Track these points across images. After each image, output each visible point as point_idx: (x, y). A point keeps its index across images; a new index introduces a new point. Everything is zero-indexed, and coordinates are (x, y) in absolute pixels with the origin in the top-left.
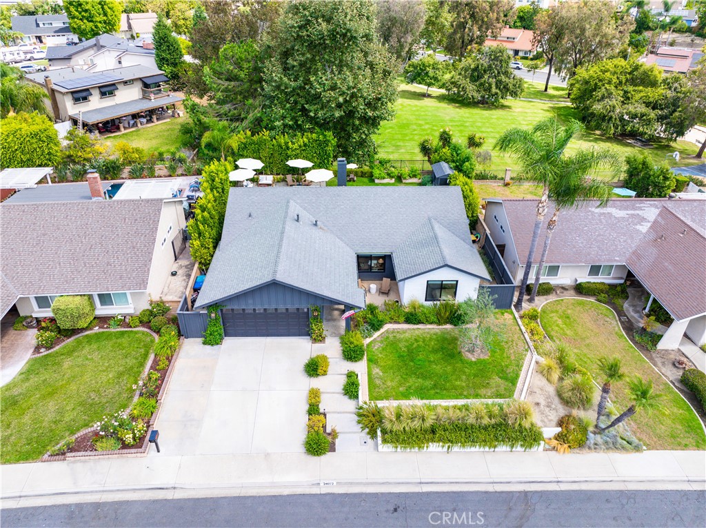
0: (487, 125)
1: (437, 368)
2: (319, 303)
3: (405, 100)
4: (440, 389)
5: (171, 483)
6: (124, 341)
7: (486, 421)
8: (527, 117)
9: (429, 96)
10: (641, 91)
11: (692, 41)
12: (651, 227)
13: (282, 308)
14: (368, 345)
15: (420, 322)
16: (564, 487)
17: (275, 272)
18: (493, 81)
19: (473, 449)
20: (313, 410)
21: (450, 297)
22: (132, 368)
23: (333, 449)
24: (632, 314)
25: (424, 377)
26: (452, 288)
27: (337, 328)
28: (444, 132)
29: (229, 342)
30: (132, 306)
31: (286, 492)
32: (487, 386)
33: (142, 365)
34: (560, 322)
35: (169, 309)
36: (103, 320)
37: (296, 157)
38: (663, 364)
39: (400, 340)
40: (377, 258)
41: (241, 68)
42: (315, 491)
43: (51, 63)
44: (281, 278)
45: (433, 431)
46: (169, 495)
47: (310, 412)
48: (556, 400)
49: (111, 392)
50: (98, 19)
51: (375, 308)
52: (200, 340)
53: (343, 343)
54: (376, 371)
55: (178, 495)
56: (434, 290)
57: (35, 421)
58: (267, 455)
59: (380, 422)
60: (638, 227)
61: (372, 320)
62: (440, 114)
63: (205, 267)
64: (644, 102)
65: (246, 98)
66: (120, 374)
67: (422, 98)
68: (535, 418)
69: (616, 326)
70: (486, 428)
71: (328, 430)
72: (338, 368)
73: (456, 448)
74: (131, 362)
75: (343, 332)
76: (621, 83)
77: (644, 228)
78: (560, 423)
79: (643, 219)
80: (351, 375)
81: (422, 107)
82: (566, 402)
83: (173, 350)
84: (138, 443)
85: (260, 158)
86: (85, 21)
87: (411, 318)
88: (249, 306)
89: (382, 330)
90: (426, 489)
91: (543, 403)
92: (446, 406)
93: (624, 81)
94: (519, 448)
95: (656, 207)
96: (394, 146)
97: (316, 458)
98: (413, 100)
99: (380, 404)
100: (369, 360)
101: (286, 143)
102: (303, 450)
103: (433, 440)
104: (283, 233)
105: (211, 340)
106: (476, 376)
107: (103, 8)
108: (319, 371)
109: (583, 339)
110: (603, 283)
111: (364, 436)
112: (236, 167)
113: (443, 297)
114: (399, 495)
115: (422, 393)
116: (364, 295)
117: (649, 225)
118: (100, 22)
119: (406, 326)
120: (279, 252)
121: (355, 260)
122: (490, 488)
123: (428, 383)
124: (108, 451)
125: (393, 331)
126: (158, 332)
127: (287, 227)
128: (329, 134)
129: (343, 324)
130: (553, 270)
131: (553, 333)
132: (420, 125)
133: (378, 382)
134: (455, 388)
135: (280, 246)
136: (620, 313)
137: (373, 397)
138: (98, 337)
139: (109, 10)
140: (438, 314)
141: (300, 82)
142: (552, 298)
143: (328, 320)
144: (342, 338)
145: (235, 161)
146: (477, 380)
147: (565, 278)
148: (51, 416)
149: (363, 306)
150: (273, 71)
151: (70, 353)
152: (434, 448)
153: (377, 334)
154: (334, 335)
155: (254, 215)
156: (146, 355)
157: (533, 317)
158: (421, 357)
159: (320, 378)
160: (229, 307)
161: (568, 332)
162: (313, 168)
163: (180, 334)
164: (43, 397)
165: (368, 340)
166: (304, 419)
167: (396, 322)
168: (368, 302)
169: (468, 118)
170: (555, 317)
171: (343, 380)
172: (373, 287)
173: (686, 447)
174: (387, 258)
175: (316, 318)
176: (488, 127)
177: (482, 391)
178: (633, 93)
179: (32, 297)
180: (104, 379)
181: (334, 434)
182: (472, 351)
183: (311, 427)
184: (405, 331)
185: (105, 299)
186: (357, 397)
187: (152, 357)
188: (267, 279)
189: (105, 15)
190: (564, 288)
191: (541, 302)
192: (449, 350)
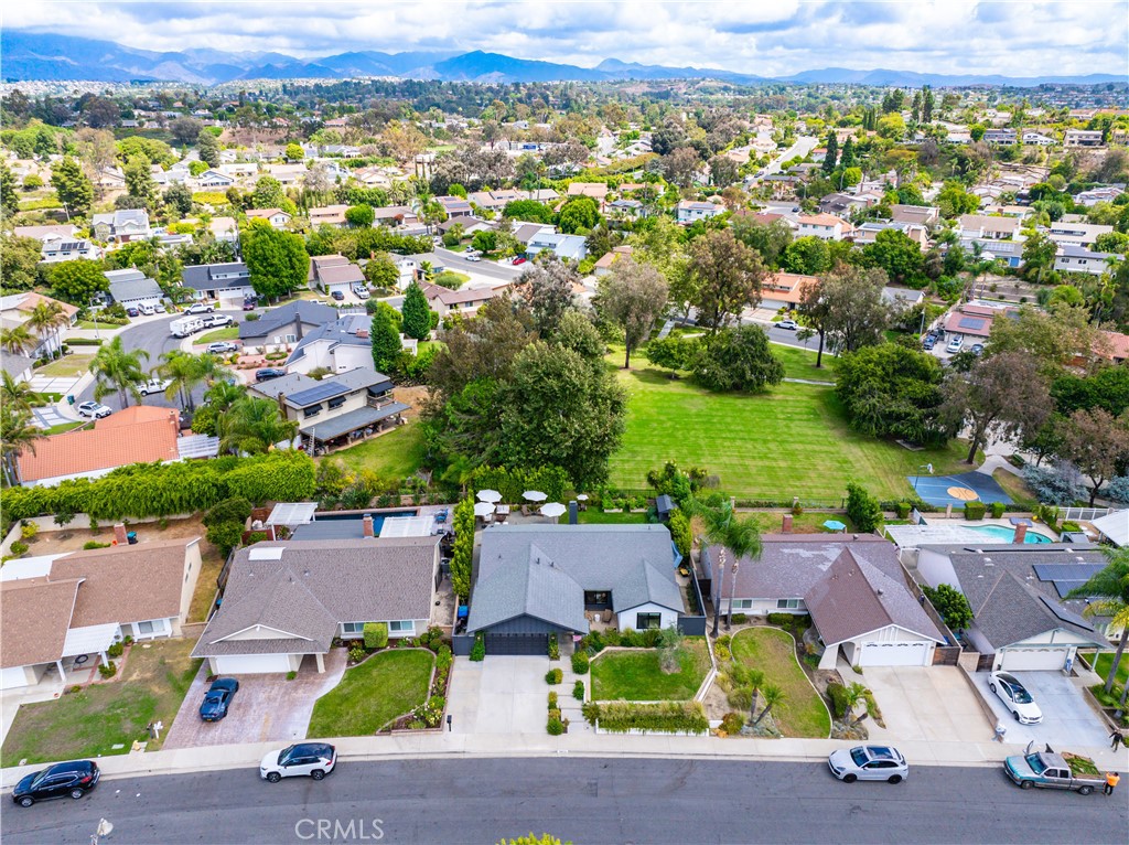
0: (738, 420)
1: (641, 680)
2: (556, 630)
3: (648, 385)
4: (642, 695)
5: (461, 749)
6: (412, 657)
7: (669, 715)
8: (786, 407)
9: (676, 378)
10: (910, 384)
11: (1017, 286)
12: (831, 567)
13: (529, 633)
14: (592, 662)
15: (631, 646)
16: (719, 758)
17: (525, 607)
18: (747, 367)
19: (660, 733)
20: (552, 706)
21: (656, 626)
22: (422, 676)
23: (565, 731)
24: (809, 640)
25: (631, 685)
26: (657, 618)
27: (569, 649)
28: (669, 465)
29: (488, 659)
30: (414, 630)
31: (535, 756)
32: (676, 692)
33: (429, 675)
34: (746, 647)
35: (442, 633)
36: (393, 642)
37: (532, 489)
38: (820, 680)
39: (616, 659)
40: (601, 592)
41: (481, 405)
42: (554, 755)
43: (243, 341)
44: (530, 612)
45: (633, 721)
46: (462, 756)
47: (549, 708)
48: (726, 703)
49: (412, 692)
50: (284, 274)
51: (599, 634)
52: (468, 657)
53: (573, 660)
54: (597, 681)
55: (467, 756)
56: (643, 620)
57: (364, 710)
58: (522, 734)
59: (598, 714)
60: (820, 566)
61: (595, 643)
62: (686, 406)
63: (466, 600)
64: (910, 398)
65: (484, 431)
66: (414, 681)
67: (667, 381)
68: (706, 714)
69: (792, 650)
70: (669, 719)
71: (563, 719)
72: (569, 679)
73: (648, 732)
74: (421, 672)
75: (573, 652)
76: (887, 374)
77: (825, 567)
78: (724, 719)
79: (827, 559)
80: (579, 684)
81: (666, 395)
82: (733, 705)
83: (449, 664)
84: (438, 724)
85: (497, 490)
86: (270, 277)
87: (626, 642)
88: (505, 632)
89: (603, 652)
90: (626, 756)
91: (714, 704)
92: (644, 704)
93: (891, 371)
94: (692, 734)
95: (839, 547)
96: (630, 451)
97: (554, 737)
98: (657, 385)
99: (598, 703)
100: (592, 673)
101: (522, 477)
102: (546, 731)
103: (633, 727)
104: (528, 575)
105: (476, 657)
106: (668, 685)
107: (290, 260)
108: (556, 680)
109: (761, 660)
110: (789, 614)
111: (587, 724)
112: (477, 500)
113: (651, 626)
114: (608, 759)
115: (629, 697)
116: (589, 623)
117: (830, 564)
118: (287, 277)
119: (621, 648)
120: (526, 591)
121: (583, 595)
122: (669, 757)
123: (634, 690)
124: (419, 729)
125: (611, 652)
126: (437, 652)
127: (531, 570)
128: (559, 468)
129: (573, 646)
130: (747, 604)
131: (738, 656)
132: (662, 422)
133: (598, 688)
134: (653, 693)
135: (527, 586)
136: (799, 639)
137: (594, 698)
138: (391, 654)
139: (297, 263)
140: (646, 639)
141: (534, 425)
142: (746, 627)
143: (562, 643)
144: (572, 657)
145: (476, 493)
146: (669, 688)
147: (757, 609)
148: (373, 708)
149: (588, 632)
150: (510, 416)
151: (375, 665)
152: (634, 731)
153: (599, 654)
154: (566, 654)
155: (503, 556)
156: (430, 668)
157: (726, 643)
158: (630, 671)
159: (557, 686)
160: (490, 633)
161: (751, 655)
162: (547, 501)
163: (452, 653)
164: (365, 696)
165: (592, 659)
166: (545, 712)
167: (614, 645)
168: (592, 629)
169: (718, 410)
170: (743, 642)
171: (573, 687)
172: (597, 616)
173: (812, 736)
174: (608, 594)
175: (553, 641)
176: (738, 424)
177: (672, 696)
178: (901, 386)
179: (342, 624)
180: (405, 684)
181: (566, 722)
182: (668, 667)
183: (550, 716)
184: (620, 652)
185: (395, 625)
186: (582, 698)
187: (434, 669)
188: (520, 612)
189: (293, 268)
190: (757, 618)
191: (735, 630)
192: (652, 666)
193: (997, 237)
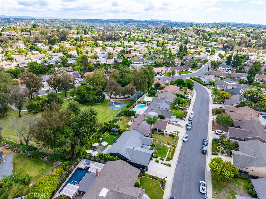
1: (162, 151)
32: (166, 149)
38: (166, 135)
54: (160, 156)
69: (159, 135)
80: (160, 159)
82: (170, 145)
97: (171, 166)
135: (142, 152)
186: (164, 160)
193: (42, 59)
